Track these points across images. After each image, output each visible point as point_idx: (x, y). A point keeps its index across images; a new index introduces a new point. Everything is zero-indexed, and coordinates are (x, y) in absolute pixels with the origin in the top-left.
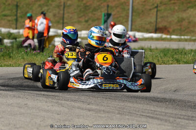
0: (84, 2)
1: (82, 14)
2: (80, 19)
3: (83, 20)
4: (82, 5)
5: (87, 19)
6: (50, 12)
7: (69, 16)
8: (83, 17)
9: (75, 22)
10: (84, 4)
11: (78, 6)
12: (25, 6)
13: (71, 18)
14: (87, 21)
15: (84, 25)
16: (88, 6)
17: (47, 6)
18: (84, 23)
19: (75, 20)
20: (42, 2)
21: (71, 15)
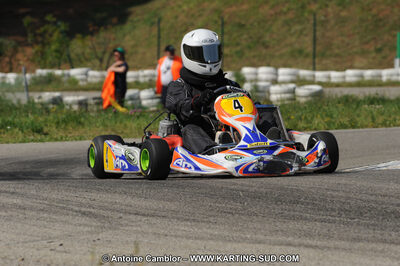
0: (374, 11)
1: (369, 37)
2: (366, 47)
3: (372, 48)
4: (370, 18)
5: (379, 46)
6: (306, 35)
7: (343, 41)
8: (372, 43)
9: (356, 53)
10: (374, 16)
11: (362, 20)
12: (256, 24)
13: (348, 44)
14: (379, 51)
15: (374, 58)
16: (380, 20)
17: (300, 22)
18: (374, 55)
19: (355, 50)
20: (290, 15)
21: (347, 40)
